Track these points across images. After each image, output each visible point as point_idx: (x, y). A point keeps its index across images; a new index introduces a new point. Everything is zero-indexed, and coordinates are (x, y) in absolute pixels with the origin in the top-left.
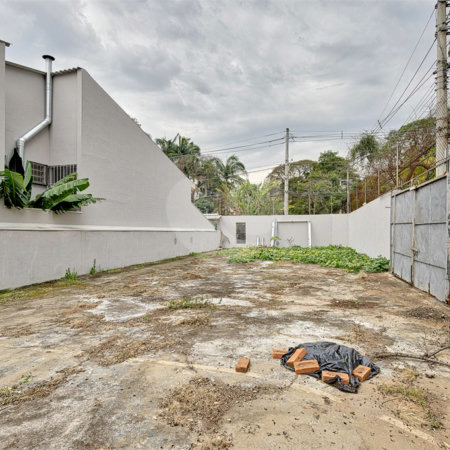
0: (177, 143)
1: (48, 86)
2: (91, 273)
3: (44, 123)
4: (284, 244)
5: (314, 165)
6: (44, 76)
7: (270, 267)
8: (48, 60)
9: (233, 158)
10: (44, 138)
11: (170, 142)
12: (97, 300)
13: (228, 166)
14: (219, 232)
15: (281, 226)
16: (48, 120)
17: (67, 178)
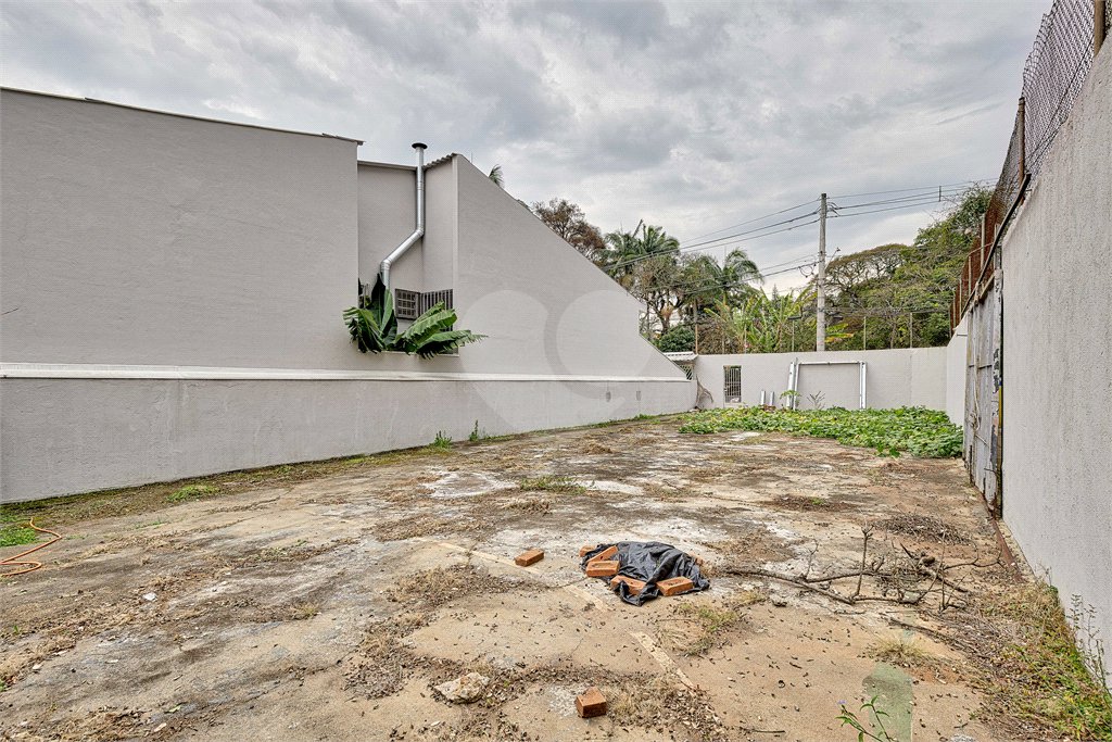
0: (640, 237)
1: (419, 184)
2: (471, 440)
3: (414, 236)
4: (807, 405)
5: (906, 253)
6: (414, 171)
7: (747, 442)
8: (418, 148)
9: (736, 254)
10: (416, 256)
11: (627, 237)
12: (446, 473)
13: (726, 269)
14: (694, 382)
15: (806, 371)
16: (419, 231)
17: (432, 310)
